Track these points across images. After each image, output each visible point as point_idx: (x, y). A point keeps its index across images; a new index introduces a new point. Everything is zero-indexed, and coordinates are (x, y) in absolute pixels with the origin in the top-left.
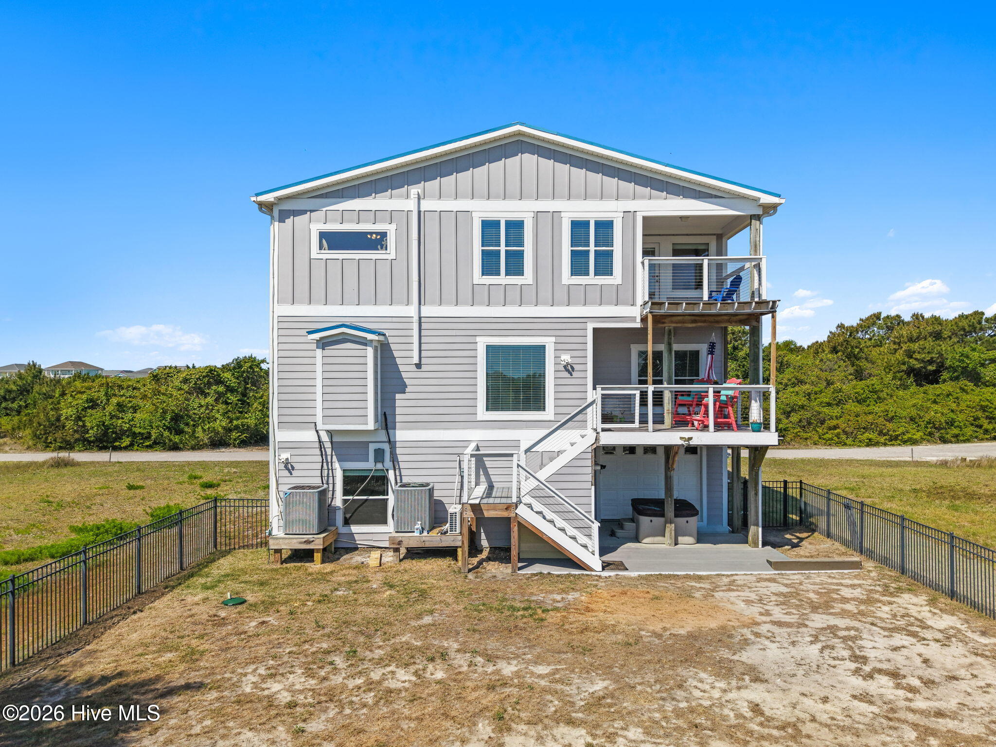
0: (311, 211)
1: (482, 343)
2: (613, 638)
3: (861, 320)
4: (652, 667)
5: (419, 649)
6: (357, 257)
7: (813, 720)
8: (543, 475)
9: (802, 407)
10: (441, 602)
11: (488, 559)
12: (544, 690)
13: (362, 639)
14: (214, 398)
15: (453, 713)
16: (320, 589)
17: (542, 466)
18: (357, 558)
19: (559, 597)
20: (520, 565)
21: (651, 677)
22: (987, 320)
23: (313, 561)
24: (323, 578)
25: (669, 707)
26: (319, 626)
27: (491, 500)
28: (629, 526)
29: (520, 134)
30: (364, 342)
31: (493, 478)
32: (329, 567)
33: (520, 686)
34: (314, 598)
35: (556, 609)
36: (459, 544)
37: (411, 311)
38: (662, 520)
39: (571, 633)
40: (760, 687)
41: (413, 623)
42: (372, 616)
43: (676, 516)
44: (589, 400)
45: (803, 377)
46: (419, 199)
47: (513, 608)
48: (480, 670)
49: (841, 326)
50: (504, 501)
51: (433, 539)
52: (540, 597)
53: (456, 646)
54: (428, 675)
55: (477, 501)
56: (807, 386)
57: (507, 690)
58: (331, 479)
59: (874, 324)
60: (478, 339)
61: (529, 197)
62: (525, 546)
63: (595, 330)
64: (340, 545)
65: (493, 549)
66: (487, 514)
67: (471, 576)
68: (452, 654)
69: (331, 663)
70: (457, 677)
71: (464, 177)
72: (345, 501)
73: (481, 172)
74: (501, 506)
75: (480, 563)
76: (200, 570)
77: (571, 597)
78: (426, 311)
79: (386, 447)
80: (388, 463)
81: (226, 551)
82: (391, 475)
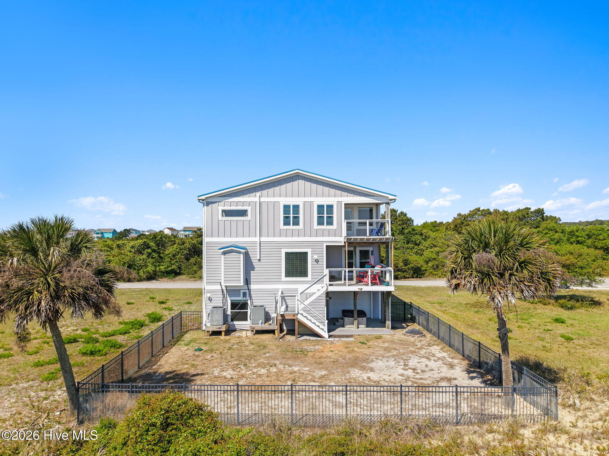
0: (219, 202)
1: (284, 251)
2: (330, 360)
3: (470, 211)
4: (340, 368)
5: (267, 364)
6: (236, 219)
7: (384, 380)
8: (306, 303)
9: (434, 259)
10: (271, 349)
11: (287, 334)
12: (307, 374)
13: (247, 361)
14: (146, 256)
15: (280, 380)
16: (228, 345)
17: (307, 299)
18: (237, 334)
19: (312, 348)
20: (299, 336)
21: (339, 371)
22: (531, 213)
23: (221, 335)
24: (227, 341)
25: (343, 378)
26: (232, 357)
27: (288, 313)
28: (340, 321)
29: (298, 173)
30: (239, 253)
31: (288, 303)
32: (228, 337)
33: (299, 373)
34: (226, 348)
35: (311, 351)
36: (276, 328)
37: (257, 239)
38: (353, 318)
39: (316, 359)
40: (372, 373)
41: (263, 356)
42: (249, 354)
43: (358, 317)
44: (325, 274)
45: (436, 244)
46: (260, 197)
47: (296, 351)
48: (287, 369)
49: (459, 215)
50: (293, 313)
51: (266, 327)
52: (306, 348)
53: (278, 362)
54: (271, 370)
55: (282, 313)
56: (437, 248)
57: (296, 374)
58: (226, 304)
59: (476, 214)
60: (282, 250)
61: (301, 196)
62: (300, 329)
63: (327, 246)
64: (230, 329)
65: (288, 330)
66: (286, 318)
67: (281, 340)
68: (278, 365)
69: (240, 368)
70: (280, 371)
71: (277, 189)
72: (232, 312)
73: (283, 187)
74: (291, 315)
75: (284, 336)
76: (180, 339)
77: (317, 347)
78: (263, 239)
79: (247, 291)
80: (248, 298)
81: (185, 331)
82: (249, 302)
